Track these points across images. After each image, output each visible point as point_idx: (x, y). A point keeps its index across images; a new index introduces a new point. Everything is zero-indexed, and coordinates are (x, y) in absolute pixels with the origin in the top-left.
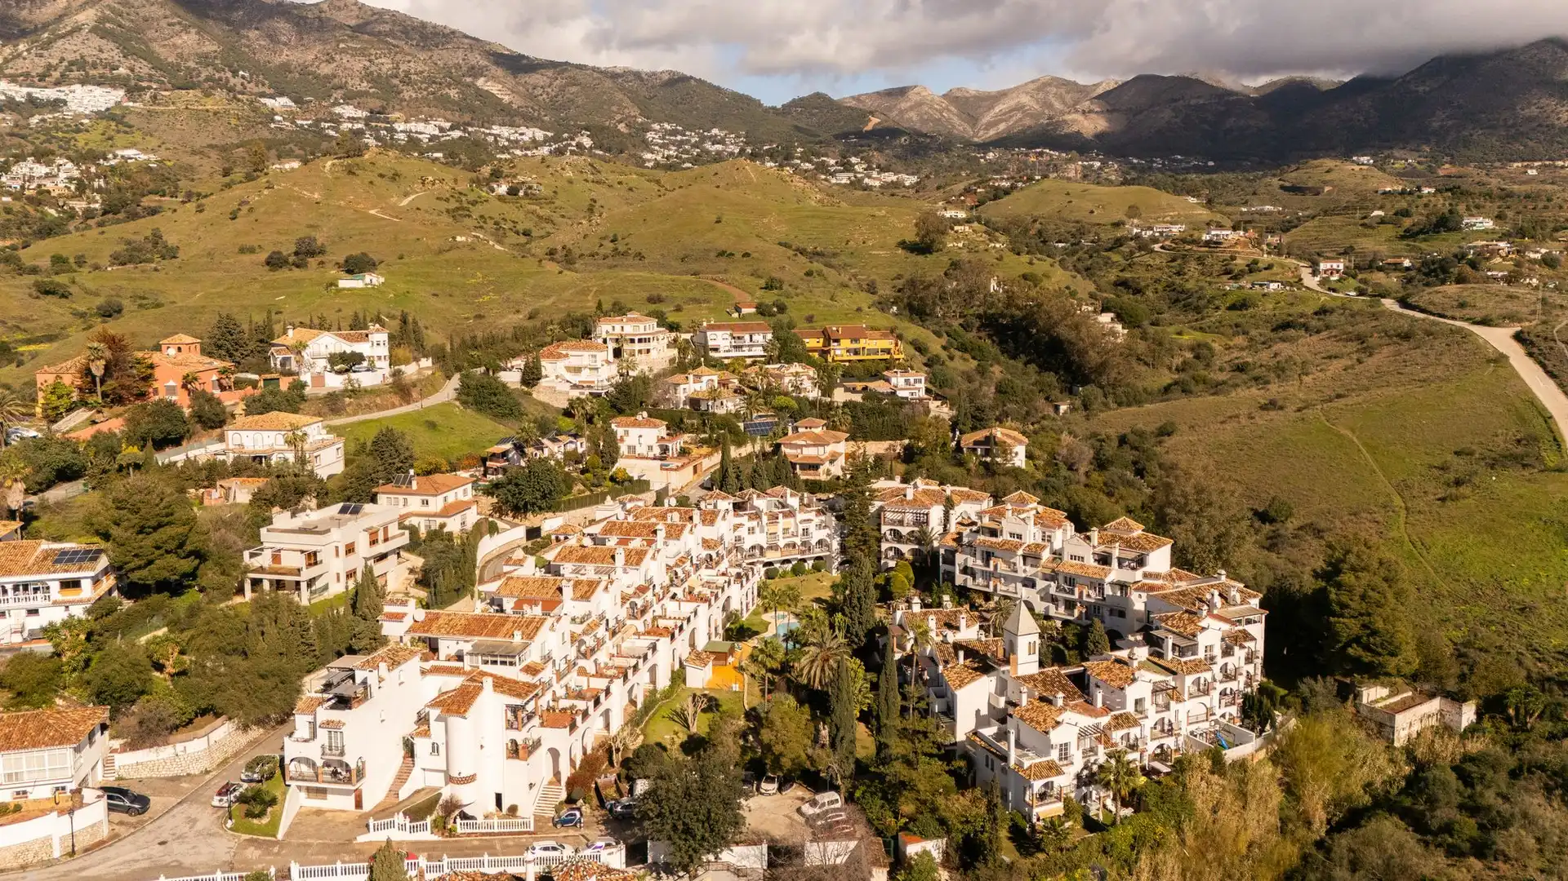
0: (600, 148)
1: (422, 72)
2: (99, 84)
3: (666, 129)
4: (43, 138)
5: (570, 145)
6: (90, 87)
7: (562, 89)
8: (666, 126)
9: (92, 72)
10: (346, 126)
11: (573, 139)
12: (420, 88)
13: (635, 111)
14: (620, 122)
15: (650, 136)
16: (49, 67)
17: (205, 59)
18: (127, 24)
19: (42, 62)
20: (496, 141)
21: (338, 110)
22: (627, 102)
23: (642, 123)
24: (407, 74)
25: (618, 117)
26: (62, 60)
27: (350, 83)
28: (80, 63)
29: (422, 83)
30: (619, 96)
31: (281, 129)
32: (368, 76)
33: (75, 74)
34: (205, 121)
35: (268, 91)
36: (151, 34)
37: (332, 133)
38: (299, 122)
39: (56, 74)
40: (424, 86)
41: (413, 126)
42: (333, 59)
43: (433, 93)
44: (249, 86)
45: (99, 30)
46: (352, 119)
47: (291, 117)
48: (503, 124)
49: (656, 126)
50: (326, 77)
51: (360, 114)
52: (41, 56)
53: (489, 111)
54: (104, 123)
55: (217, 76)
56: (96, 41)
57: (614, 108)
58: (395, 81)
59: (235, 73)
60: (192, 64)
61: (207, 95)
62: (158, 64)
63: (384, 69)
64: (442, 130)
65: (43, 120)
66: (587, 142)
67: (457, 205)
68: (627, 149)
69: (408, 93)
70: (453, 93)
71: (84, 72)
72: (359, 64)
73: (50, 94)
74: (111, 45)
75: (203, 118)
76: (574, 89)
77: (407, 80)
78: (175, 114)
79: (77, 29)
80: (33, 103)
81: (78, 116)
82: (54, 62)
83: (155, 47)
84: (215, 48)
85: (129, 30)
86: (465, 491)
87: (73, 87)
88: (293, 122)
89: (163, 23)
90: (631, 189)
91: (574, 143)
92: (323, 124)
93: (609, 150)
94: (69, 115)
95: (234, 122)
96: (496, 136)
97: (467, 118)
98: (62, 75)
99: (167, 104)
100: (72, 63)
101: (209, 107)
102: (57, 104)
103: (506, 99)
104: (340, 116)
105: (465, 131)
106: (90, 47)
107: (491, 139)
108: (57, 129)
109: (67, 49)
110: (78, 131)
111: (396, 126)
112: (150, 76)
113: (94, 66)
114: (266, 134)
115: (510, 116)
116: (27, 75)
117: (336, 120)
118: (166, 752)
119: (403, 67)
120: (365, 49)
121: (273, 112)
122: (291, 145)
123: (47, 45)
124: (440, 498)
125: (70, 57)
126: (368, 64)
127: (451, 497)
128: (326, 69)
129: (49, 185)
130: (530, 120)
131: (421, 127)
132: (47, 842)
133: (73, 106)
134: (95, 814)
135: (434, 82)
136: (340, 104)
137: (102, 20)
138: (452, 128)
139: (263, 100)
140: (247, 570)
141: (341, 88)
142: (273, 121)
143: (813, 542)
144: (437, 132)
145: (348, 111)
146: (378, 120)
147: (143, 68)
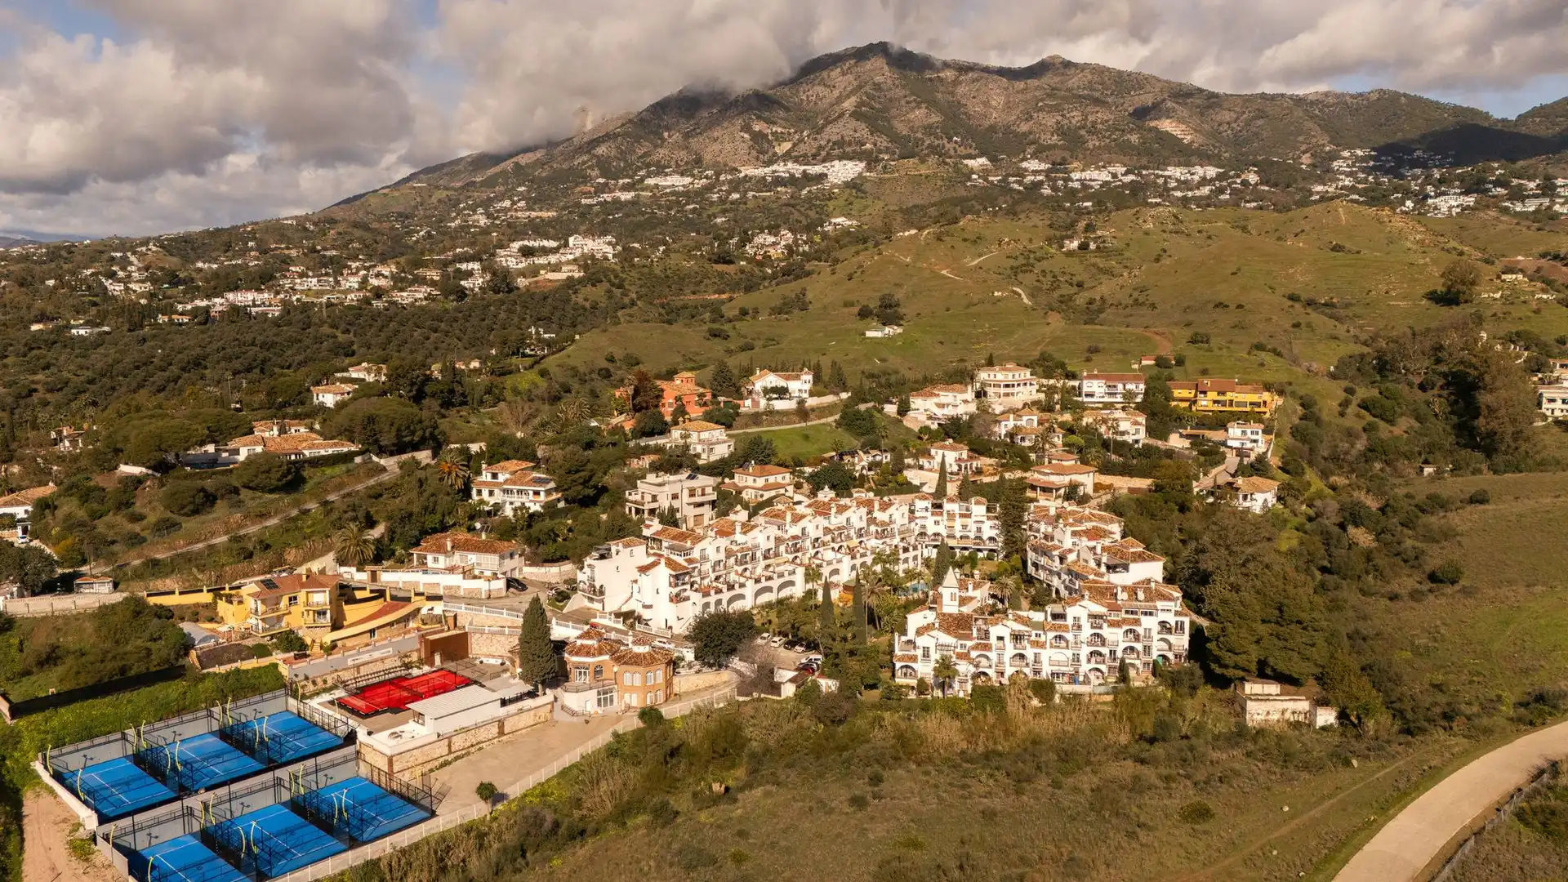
0: (1267, 183)
1: (1107, 121)
2: (851, 159)
3: (1357, 156)
4: (807, 206)
5: (1235, 183)
6: (845, 162)
7: (1248, 123)
8: (1359, 153)
9: (848, 149)
10: (1029, 178)
11: (1238, 176)
12: (1104, 137)
13: (1323, 139)
14: (1304, 152)
15: (1335, 164)
16: (820, 148)
17: (929, 129)
18: (878, 106)
19: (815, 144)
20: (1166, 182)
21: (1025, 165)
22: (1316, 130)
23: (1330, 152)
24: (1094, 123)
25: (1303, 147)
26: (829, 141)
27: (1043, 137)
28: (840, 144)
29: (1107, 131)
30: (1310, 124)
31: (975, 186)
32: (1060, 130)
33: (837, 151)
34: (919, 184)
35: (973, 152)
36: (894, 112)
37: (1016, 186)
38: (991, 178)
39: (823, 153)
40: (1107, 134)
41: (1087, 175)
42: (1031, 117)
43: (1115, 140)
44: (959, 149)
45: (857, 115)
46: (1035, 173)
47: (985, 173)
48: (1179, 165)
49: (1346, 154)
50: (1024, 134)
51: (1043, 166)
52: (816, 139)
53: (1166, 153)
54: (848, 191)
55: (937, 142)
56: (854, 123)
57: (1301, 139)
58: (1083, 132)
59: (950, 140)
60: (919, 135)
61: (923, 161)
62: (895, 138)
63: (1074, 122)
64: (1114, 176)
65: (810, 192)
66: (1253, 178)
67: (1024, 262)
68: (1295, 181)
69: (1092, 142)
70: (1134, 138)
71: (843, 150)
72: (1050, 120)
73: (816, 169)
74: (863, 126)
75: (917, 181)
76: (1260, 122)
77: (1093, 131)
78: (896, 180)
79: (841, 115)
80: (807, 178)
81: (834, 186)
82: (823, 143)
83: (895, 123)
84: (938, 119)
85: (878, 111)
86: (784, 478)
87: (834, 163)
88: (986, 180)
89: (903, 102)
90: (1209, 237)
91: (1239, 181)
92: (1012, 179)
93: (1276, 185)
94: (827, 185)
95: (939, 183)
96: (1167, 178)
97: (1144, 161)
98: (828, 154)
99: (893, 172)
100: (834, 143)
101: (922, 172)
102: (822, 177)
103: (1187, 139)
104: (1026, 170)
105: (1139, 174)
106: (846, 129)
107: (1161, 181)
108: (817, 198)
109: (833, 132)
110: (830, 199)
111: (1072, 175)
112: (887, 148)
113: (850, 144)
114: (962, 193)
115: (1185, 155)
116: (805, 156)
117: (1021, 173)
118: (542, 570)
119: (1091, 118)
120: (1059, 105)
121: (972, 172)
122: (973, 202)
123: (820, 130)
124: (763, 479)
125: (834, 138)
126: (1060, 118)
127: (772, 479)
128: (1024, 128)
129: (772, 251)
130: (1206, 158)
131: (1095, 174)
132: (479, 590)
133: (831, 178)
134: (500, 584)
135: (1117, 130)
136: (1027, 159)
137: (860, 104)
138: (1126, 174)
139: (965, 162)
140: (627, 501)
141: (1032, 143)
142: (970, 179)
143: (985, 537)
144: (1109, 178)
145: (1033, 165)
146: (1058, 171)
147: (883, 142)
